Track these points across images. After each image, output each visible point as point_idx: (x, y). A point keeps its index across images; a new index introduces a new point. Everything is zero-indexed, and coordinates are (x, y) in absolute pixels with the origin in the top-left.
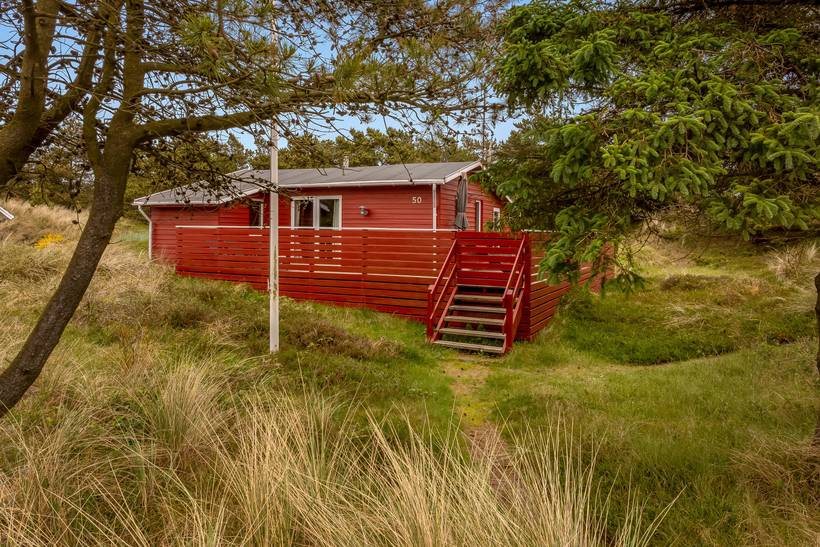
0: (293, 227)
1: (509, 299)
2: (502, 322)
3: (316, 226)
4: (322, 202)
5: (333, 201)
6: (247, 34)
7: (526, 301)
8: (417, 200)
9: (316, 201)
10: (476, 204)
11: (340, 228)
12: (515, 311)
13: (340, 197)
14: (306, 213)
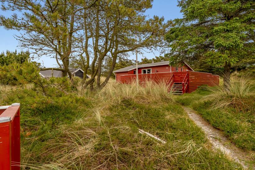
0: (142, 74)
1: (183, 84)
2: (181, 89)
3: (147, 73)
4: (148, 70)
5: (150, 70)
6: (130, 38)
7: (188, 85)
8: (167, 68)
9: (146, 70)
10: (182, 69)
11: (151, 73)
12: (185, 87)
13: (151, 69)
14: (145, 72)
